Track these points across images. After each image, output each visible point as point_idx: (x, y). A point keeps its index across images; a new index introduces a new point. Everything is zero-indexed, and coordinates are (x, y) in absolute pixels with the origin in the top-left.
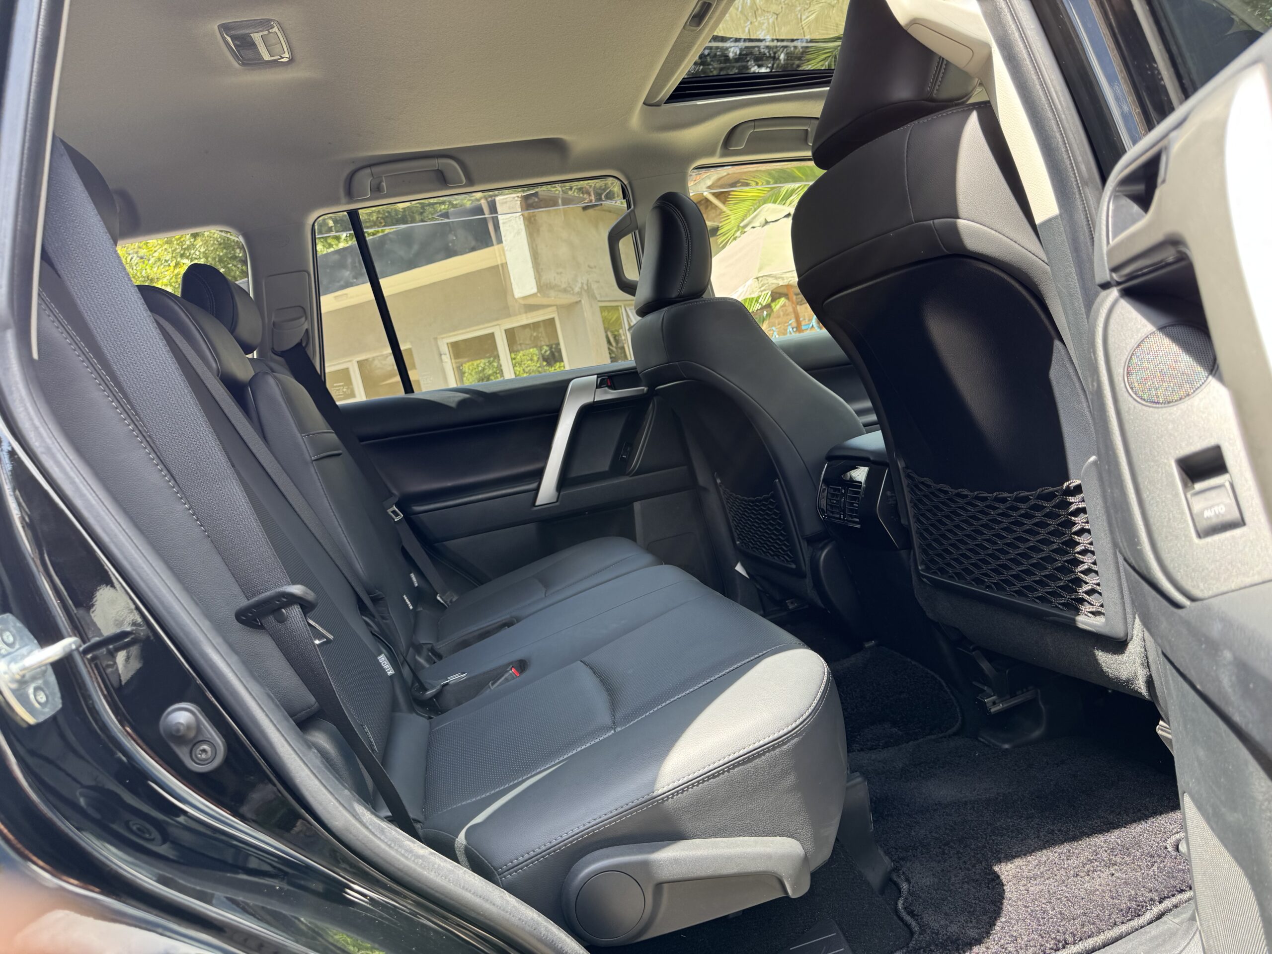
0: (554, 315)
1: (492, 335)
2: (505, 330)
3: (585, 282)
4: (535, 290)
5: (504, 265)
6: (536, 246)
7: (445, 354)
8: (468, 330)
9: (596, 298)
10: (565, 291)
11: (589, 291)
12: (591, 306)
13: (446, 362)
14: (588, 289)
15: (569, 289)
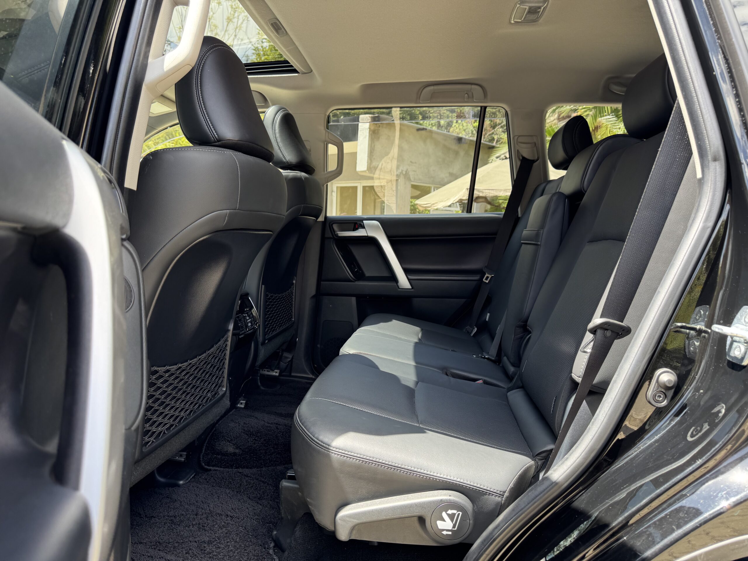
1: (356, 188)
3: (405, 169)
4: (366, 168)
5: (356, 153)
6: (374, 146)
8: (347, 182)
9: (410, 180)
12: (405, 184)
14: (406, 174)
15: (391, 172)
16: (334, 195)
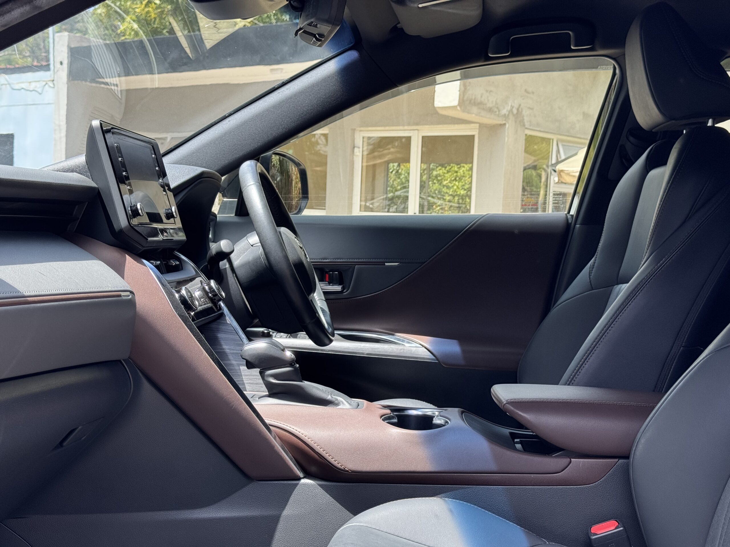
0: (475, 133)
2: (423, 137)
3: (516, 106)
4: (456, 103)
7: (359, 148)
8: (387, 128)
9: (524, 125)
10: (490, 110)
11: (518, 116)
12: (516, 131)
13: (357, 156)
14: (517, 114)
15: (496, 110)
16: (358, 153)
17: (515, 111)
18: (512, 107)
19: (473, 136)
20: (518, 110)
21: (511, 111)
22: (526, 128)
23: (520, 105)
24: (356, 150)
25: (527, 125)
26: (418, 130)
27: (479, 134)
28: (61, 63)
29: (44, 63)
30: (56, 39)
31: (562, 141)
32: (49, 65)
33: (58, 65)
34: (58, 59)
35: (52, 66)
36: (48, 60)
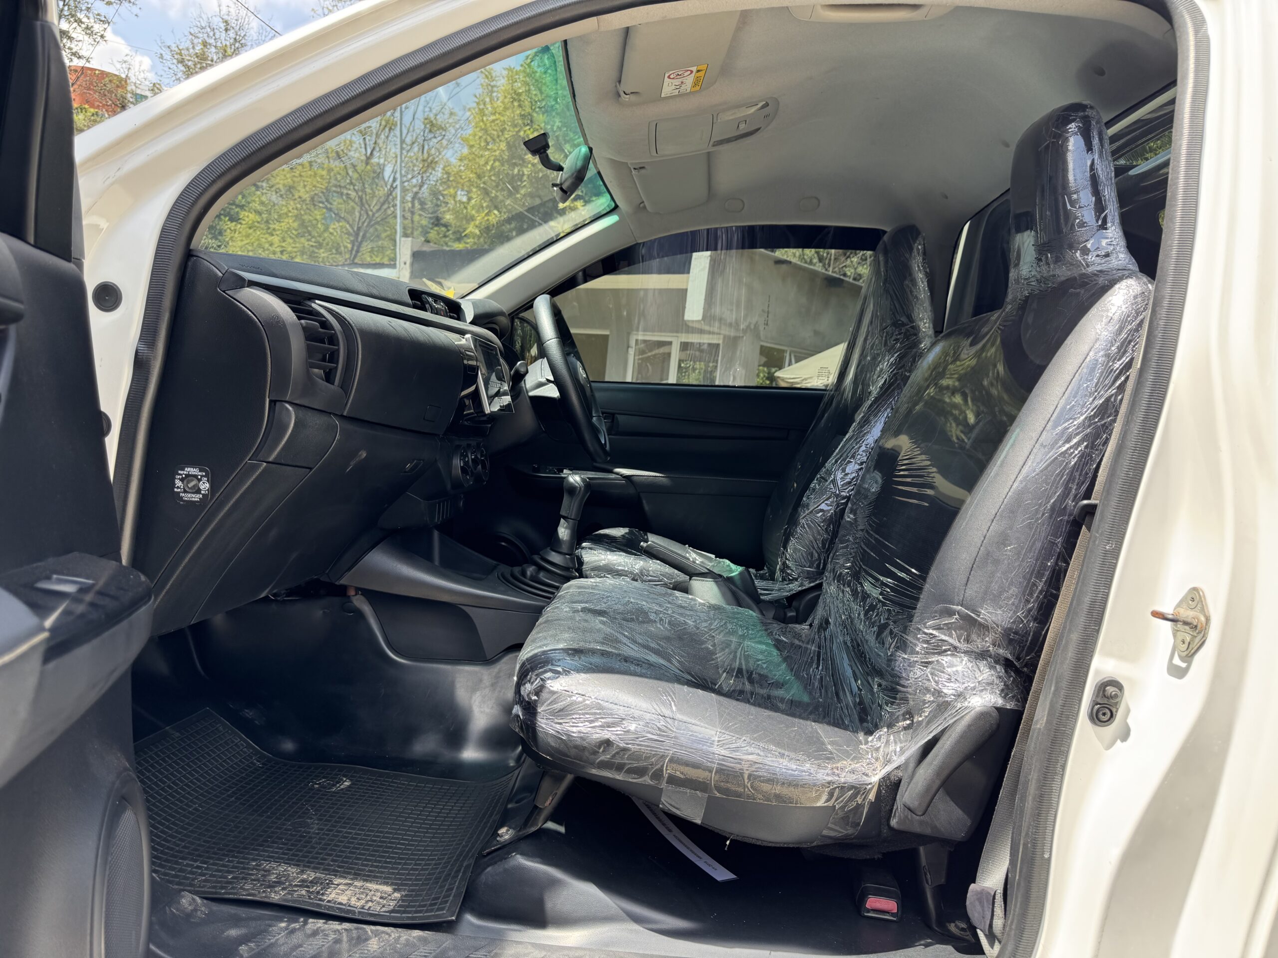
0: (721, 342)
1: (670, 343)
2: (681, 343)
3: (754, 321)
4: (700, 318)
5: (686, 290)
8: (654, 333)
9: (760, 338)
10: (730, 325)
13: (631, 354)
14: (754, 328)
15: (735, 325)
16: (631, 352)
17: (752, 327)
18: (750, 323)
19: (718, 345)
20: (755, 326)
21: (748, 327)
22: (762, 341)
23: (757, 322)
24: (630, 349)
25: (762, 338)
26: (677, 337)
27: (724, 342)
28: (405, 263)
29: (392, 263)
30: (402, 242)
31: (795, 352)
32: (395, 264)
33: (402, 265)
34: (403, 260)
35: (398, 265)
36: (394, 259)
